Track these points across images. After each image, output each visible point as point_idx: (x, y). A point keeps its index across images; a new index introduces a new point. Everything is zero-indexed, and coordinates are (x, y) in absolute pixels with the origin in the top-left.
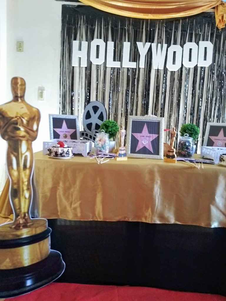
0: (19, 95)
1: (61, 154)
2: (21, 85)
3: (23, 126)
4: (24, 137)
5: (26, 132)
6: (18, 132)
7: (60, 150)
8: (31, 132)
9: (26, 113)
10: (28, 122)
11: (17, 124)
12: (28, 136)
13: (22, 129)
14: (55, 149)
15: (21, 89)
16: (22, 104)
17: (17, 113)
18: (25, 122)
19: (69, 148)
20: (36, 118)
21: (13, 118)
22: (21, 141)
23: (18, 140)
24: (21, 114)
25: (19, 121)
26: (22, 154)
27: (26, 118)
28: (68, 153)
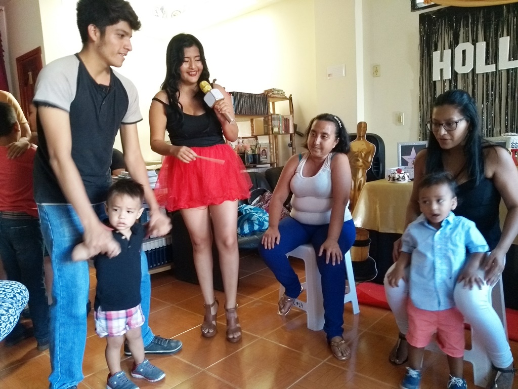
0: (362, 135)
1: (398, 179)
2: (364, 128)
3: (362, 158)
4: (361, 166)
5: (363, 162)
6: (358, 162)
7: (397, 176)
8: (366, 163)
9: (365, 149)
10: (365, 155)
11: (358, 156)
12: (364, 165)
13: (361, 160)
14: (393, 175)
15: (363, 131)
16: (363, 142)
17: (359, 149)
18: (363, 155)
19: (405, 174)
20: (372, 152)
21: (356, 152)
22: (359, 169)
23: (357, 168)
24: (362, 149)
25: (360, 154)
26: (358, 179)
27: (364, 152)
28: (404, 178)
